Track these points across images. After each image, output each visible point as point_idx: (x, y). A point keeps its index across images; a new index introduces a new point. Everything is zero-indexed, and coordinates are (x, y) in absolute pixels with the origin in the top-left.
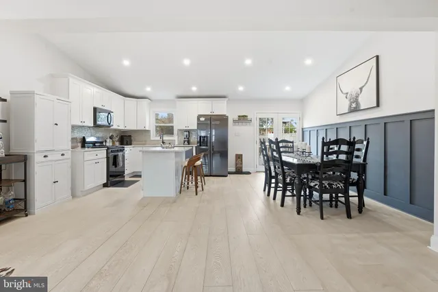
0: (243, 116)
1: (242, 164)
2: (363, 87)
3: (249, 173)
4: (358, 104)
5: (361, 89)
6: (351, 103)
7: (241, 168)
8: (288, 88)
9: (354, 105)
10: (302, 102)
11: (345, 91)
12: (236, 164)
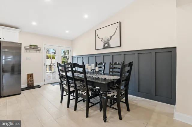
0: (34, 46)
1: (33, 81)
2: (112, 36)
3: (39, 87)
4: (109, 45)
5: (111, 37)
6: (105, 44)
7: (33, 83)
8: (67, 32)
9: (106, 45)
10: (72, 41)
11: (101, 38)
12: (28, 82)
